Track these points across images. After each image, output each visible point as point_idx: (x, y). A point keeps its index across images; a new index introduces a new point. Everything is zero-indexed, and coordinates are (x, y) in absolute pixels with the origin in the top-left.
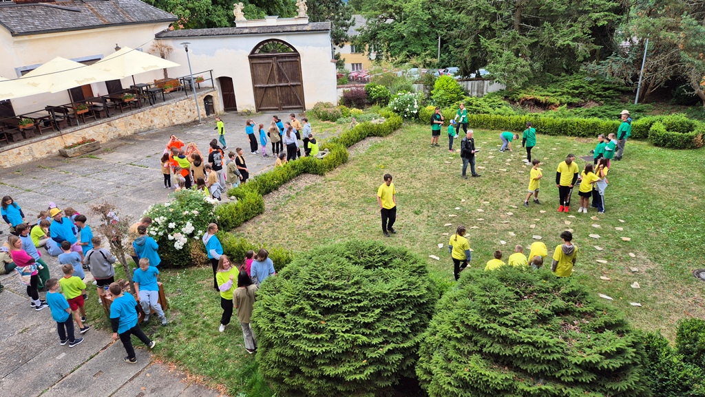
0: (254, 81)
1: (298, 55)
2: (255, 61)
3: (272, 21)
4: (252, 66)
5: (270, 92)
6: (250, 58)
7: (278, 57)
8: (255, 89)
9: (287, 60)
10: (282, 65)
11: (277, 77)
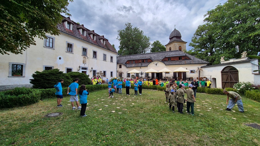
0: (222, 80)
1: (237, 71)
2: (223, 73)
3: (231, 61)
4: (222, 75)
5: (227, 84)
6: (222, 72)
7: (230, 72)
8: (222, 82)
9: (234, 73)
10: (232, 75)
11: (230, 79)
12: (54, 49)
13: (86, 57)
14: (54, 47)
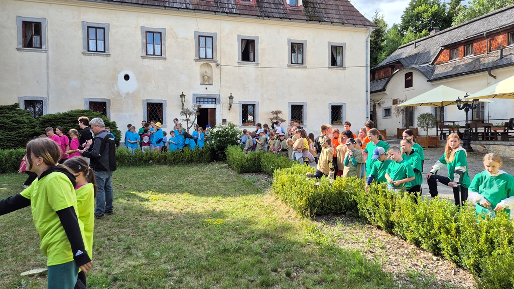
12: (108, 55)
13: (213, 64)
14: (108, 50)
